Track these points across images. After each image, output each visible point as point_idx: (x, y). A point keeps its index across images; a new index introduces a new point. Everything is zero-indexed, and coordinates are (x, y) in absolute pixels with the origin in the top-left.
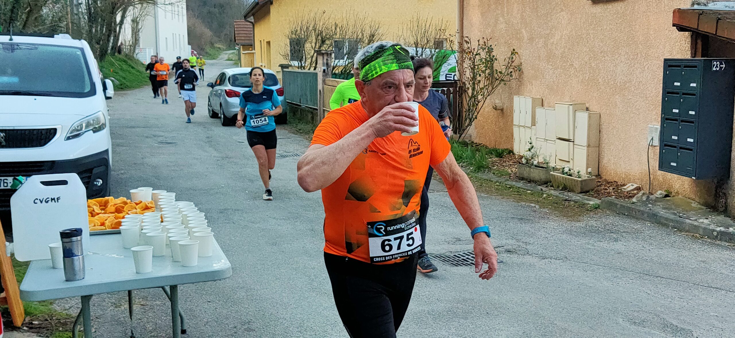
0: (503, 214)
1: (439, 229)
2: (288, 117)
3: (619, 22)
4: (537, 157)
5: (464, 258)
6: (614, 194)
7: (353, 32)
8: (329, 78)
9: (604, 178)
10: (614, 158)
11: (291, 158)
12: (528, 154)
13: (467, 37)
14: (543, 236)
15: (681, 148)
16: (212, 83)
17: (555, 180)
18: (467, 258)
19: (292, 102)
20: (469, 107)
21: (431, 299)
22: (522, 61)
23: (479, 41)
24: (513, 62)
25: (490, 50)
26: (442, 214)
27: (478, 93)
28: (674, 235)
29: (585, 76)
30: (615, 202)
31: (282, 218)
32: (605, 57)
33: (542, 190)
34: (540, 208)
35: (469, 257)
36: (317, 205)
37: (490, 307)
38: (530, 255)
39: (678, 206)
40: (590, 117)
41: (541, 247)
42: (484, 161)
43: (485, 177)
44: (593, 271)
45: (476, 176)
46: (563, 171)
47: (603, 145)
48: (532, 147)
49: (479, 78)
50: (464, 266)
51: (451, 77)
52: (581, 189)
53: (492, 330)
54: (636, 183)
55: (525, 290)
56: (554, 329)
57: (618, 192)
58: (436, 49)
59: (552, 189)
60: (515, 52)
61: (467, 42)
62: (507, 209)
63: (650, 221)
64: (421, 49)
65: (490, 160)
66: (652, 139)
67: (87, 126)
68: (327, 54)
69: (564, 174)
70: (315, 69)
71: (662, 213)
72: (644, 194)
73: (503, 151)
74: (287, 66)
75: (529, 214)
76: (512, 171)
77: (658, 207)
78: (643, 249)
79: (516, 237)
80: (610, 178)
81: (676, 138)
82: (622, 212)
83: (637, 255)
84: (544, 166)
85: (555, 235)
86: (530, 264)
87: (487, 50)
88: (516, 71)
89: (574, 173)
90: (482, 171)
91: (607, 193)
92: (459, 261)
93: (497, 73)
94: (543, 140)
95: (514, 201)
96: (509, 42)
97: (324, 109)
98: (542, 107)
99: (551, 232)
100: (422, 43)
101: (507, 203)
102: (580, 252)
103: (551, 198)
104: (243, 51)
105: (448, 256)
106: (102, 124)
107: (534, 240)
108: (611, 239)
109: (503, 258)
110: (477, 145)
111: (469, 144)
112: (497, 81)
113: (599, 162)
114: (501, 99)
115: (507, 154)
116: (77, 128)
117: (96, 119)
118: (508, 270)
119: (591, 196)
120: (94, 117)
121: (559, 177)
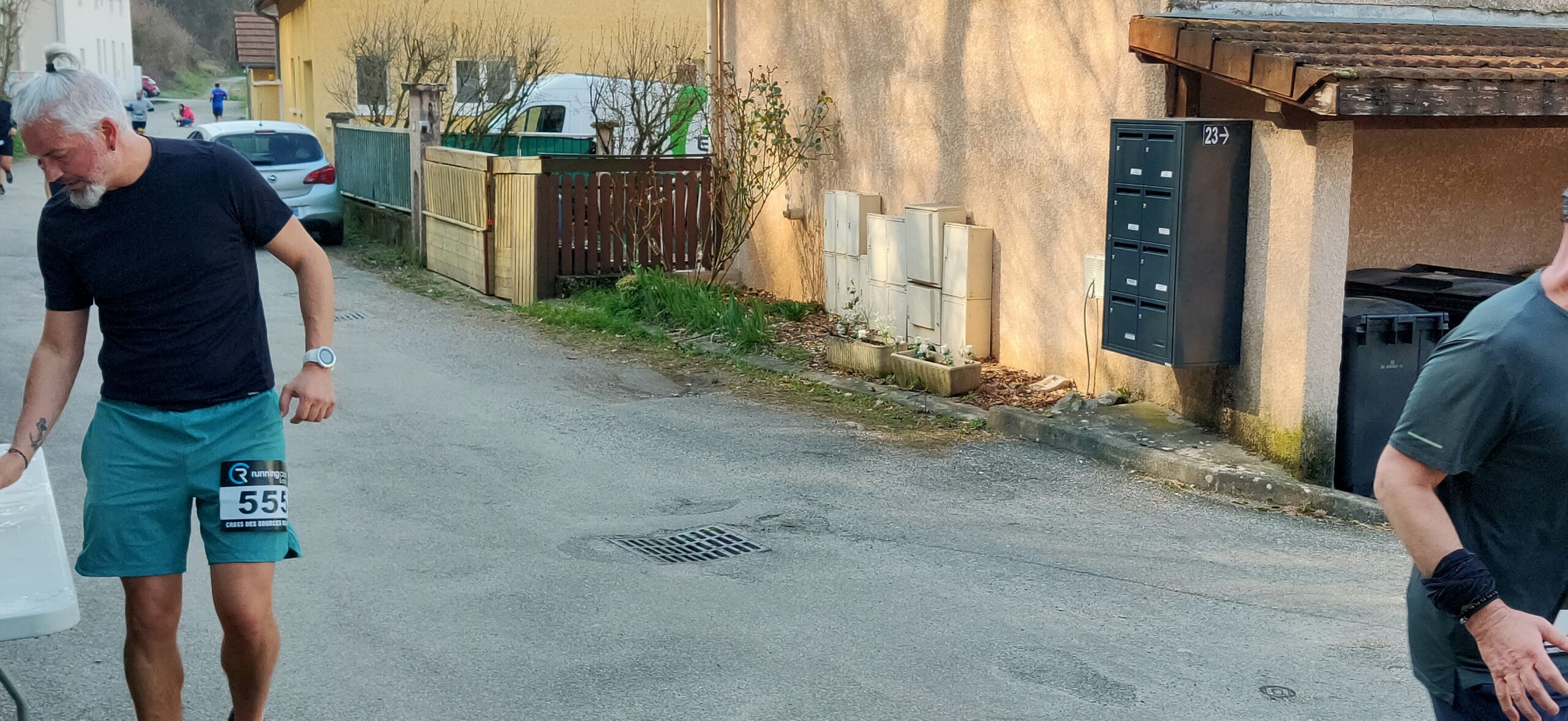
0: (788, 444)
1: (648, 480)
2: (346, 231)
4: (866, 320)
5: (692, 544)
6: (1017, 398)
7: (493, 46)
8: (436, 145)
9: (1003, 361)
11: (348, 322)
12: (850, 315)
14: (864, 490)
15: (1144, 304)
17: (901, 370)
18: (698, 544)
19: (357, 197)
20: (732, 212)
21: (603, 638)
22: (841, 117)
23: (751, 73)
24: (821, 118)
25: (776, 92)
26: (659, 447)
27: (752, 182)
28: (1128, 483)
30: (1016, 415)
33: (874, 391)
34: (866, 430)
35: (703, 542)
36: (383, 431)
37: (727, 651)
38: (831, 533)
39: (1138, 421)
40: (971, 236)
41: (855, 514)
42: (761, 329)
43: (760, 363)
44: (954, 563)
45: (742, 361)
46: (917, 351)
47: (1000, 295)
48: (857, 300)
49: (753, 151)
50: (689, 561)
51: (707, 144)
52: (952, 387)
53: (723, 703)
54: (1063, 375)
55: (809, 611)
56: (851, 695)
57: (1026, 392)
58: (676, 83)
59: (894, 389)
60: (827, 98)
62: (798, 431)
63: (1084, 455)
64: (642, 82)
65: (774, 326)
66: (1093, 283)
68: (431, 94)
69: (917, 357)
70: (406, 124)
71: (1108, 436)
72: (1074, 397)
73: (803, 306)
74: (346, 118)
75: (841, 445)
76: (817, 350)
77: (1101, 424)
78: (1063, 513)
79: (806, 493)
80: (1012, 365)
81: (1134, 283)
82: (1030, 435)
83: (1048, 528)
84: (880, 341)
85: (888, 487)
86: (829, 553)
87: (769, 92)
88: (828, 137)
89: (938, 355)
90: (754, 350)
91: (1005, 396)
92: (678, 550)
93: (789, 141)
94: (882, 284)
95: (813, 415)
96: (815, 77)
97: (424, 212)
98: (882, 213)
99: (883, 482)
100: (644, 71)
101: (798, 421)
102: (935, 524)
103: (891, 407)
104: (256, 79)
105: (657, 539)
107: (844, 501)
108: (1000, 493)
109: (774, 540)
110: (752, 294)
111: (735, 292)
112: (790, 158)
113: (992, 332)
114: (801, 197)
115: (811, 314)
118: (780, 567)
119: (972, 402)
121: (908, 363)
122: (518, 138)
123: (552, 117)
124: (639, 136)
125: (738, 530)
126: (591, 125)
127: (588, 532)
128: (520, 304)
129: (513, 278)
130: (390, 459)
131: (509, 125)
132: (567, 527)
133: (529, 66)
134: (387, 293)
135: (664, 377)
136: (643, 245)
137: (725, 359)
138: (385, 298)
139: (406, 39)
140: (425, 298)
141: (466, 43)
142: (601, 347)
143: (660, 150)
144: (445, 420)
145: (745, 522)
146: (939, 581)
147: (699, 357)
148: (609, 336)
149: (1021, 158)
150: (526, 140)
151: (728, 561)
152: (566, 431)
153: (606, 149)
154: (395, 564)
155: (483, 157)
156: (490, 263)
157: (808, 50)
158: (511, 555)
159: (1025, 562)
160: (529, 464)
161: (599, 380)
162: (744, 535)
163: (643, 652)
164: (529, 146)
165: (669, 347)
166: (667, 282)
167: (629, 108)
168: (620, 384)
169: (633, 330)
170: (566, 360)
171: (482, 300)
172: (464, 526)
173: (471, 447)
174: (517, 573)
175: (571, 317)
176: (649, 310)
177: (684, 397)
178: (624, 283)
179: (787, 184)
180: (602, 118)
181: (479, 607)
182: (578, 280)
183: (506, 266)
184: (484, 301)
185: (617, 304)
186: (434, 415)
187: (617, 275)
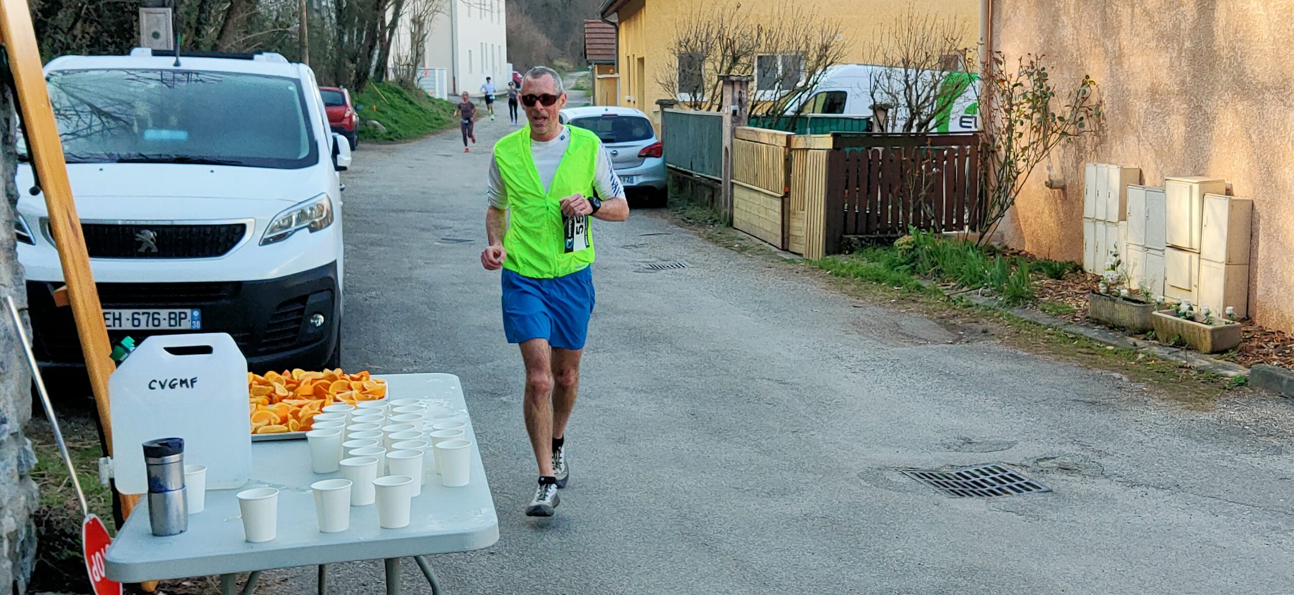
0: (1058, 391)
1: (932, 418)
2: (669, 197)
4: (1127, 280)
5: (977, 480)
6: (1276, 357)
7: (791, 42)
8: (744, 125)
9: (1258, 322)
10: (1279, 287)
11: (670, 271)
12: (1110, 276)
13: (997, 52)
14: (1134, 439)
17: (1162, 327)
18: (983, 480)
19: (677, 168)
20: (1000, 182)
21: (907, 564)
22: (1104, 99)
23: (1020, 60)
24: (1084, 99)
25: (1042, 77)
26: (940, 389)
27: (1018, 156)
29: (1224, 128)
30: (1278, 374)
31: (640, 388)
32: (1264, 94)
33: (1135, 345)
34: (1131, 381)
35: (987, 479)
36: (706, 364)
37: (1022, 586)
38: (1107, 477)
40: (1232, 206)
41: (1128, 461)
42: (1026, 286)
43: (1026, 317)
44: (1230, 514)
45: (1009, 315)
46: (1177, 310)
47: (1259, 262)
48: (1119, 262)
49: (1018, 128)
50: (976, 496)
51: (971, 122)
52: (1213, 344)
55: (1094, 552)
57: (1285, 353)
58: (943, 70)
59: (1154, 345)
60: (1090, 82)
61: (998, 62)
62: (1066, 382)
64: (915, 71)
65: (1037, 283)
67: (299, 220)
68: (741, 82)
69: (1179, 316)
70: (719, 108)
73: (1063, 266)
74: (671, 103)
75: (1109, 394)
76: (1079, 306)
79: (1080, 439)
80: (1271, 326)
82: (1291, 393)
84: (1141, 300)
85: (1157, 437)
86: (1106, 496)
87: (1036, 77)
88: (1091, 116)
89: (1198, 315)
90: (1020, 304)
91: (1264, 355)
92: (964, 485)
93: (1054, 120)
94: (1141, 248)
95: (1079, 366)
96: (1079, 62)
97: (733, 181)
98: (1141, 184)
99: (1150, 431)
100: (917, 62)
101: (1065, 371)
102: (1206, 475)
103: (1153, 362)
104: (599, 73)
105: (944, 474)
106: (327, 216)
107: (1116, 448)
108: (1268, 448)
109: (1051, 481)
110: (1014, 254)
111: (999, 252)
112: (1054, 134)
113: (1248, 294)
114: (1062, 168)
115: (1070, 273)
116: (281, 222)
117: (316, 208)
118: (1061, 507)
119: (1232, 360)
120: (313, 203)
121: (1169, 322)
122: (807, 118)
123: (836, 101)
124: (909, 116)
125: (1018, 470)
126: (870, 108)
127: (883, 463)
128: (810, 258)
129: (805, 236)
130: (713, 388)
131: (801, 109)
132: (863, 457)
133: (820, 58)
134: (702, 247)
135: (937, 325)
136: (917, 211)
137: (993, 311)
138: (700, 251)
140: (733, 252)
141: (769, 41)
142: (882, 297)
143: (927, 127)
144: (755, 357)
145: (1025, 463)
146: (1215, 531)
147: (969, 309)
148: (888, 287)
149: (1283, 135)
150: (813, 120)
151: (1012, 498)
152: (857, 371)
153: (881, 127)
154: (723, 482)
155: (782, 135)
156: (786, 224)
157: (1073, 39)
158: (819, 480)
160: (828, 398)
161: (882, 326)
162: (1025, 474)
163: (945, 581)
164: (818, 126)
165: (941, 299)
166: (939, 242)
167: (902, 93)
168: (900, 330)
169: (910, 283)
170: (853, 308)
171: (778, 254)
172: (777, 451)
173: (777, 381)
174: (827, 497)
175: (855, 271)
176: (923, 267)
177: (958, 345)
178: (901, 242)
179: (1049, 157)
180: (878, 100)
181: (796, 527)
182: (861, 239)
183: (799, 226)
184: (781, 255)
185: (894, 261)
186: (745, 352)
187: (894, 236)
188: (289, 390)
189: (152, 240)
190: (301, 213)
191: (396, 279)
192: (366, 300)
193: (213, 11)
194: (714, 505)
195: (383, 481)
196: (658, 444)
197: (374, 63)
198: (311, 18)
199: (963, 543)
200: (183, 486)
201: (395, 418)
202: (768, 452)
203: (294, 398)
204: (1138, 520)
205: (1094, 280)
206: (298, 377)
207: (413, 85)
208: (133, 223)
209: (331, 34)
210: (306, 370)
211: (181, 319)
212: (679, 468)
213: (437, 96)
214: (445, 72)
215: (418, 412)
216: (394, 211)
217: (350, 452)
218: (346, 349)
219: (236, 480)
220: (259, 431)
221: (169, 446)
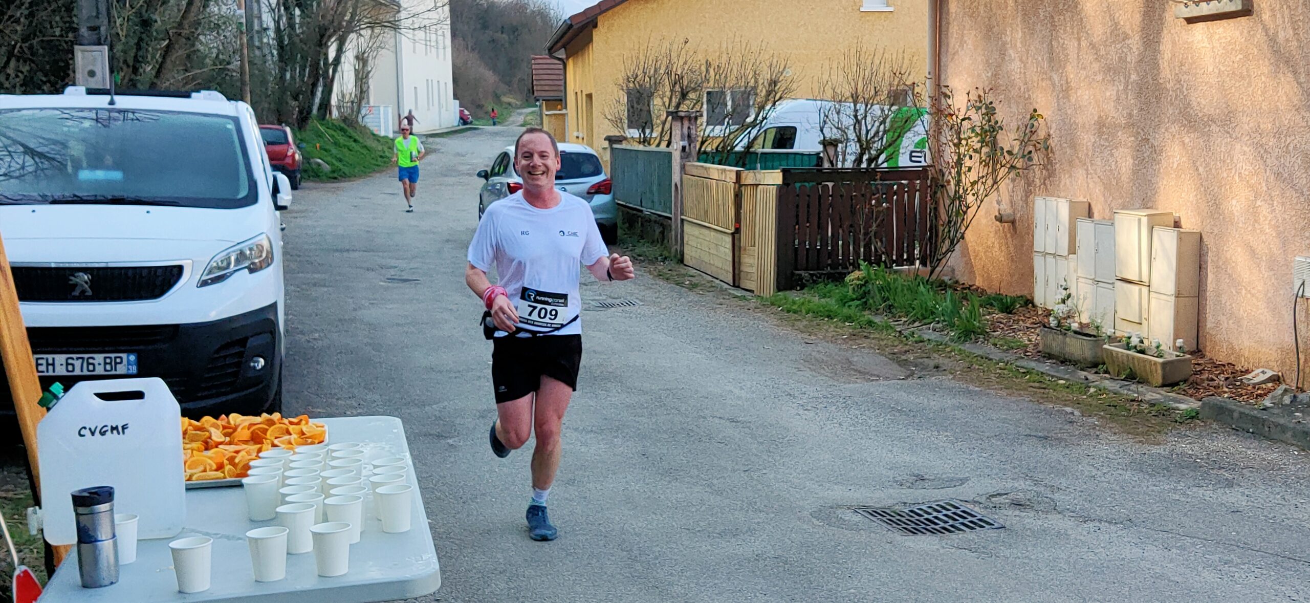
0: (1010, 426)
1: (884, 455)
2: (620, 232)
3: (1238, 59)
4: (1077, 314)
5: (930, 517)
6: (1227, 390)
7: (739, 77)
8: (693, 161)
9: (1208, 355)
10: (1228, 319)
11: (620, 309)
12: (1060, 310)
13: (945, 87)
14: (1087, 473)
16: (486, 171)
17: (1113, 360)
18: (936, 518)
19: (628, 205)
20: (950, 217)
22: (1051, 132)
23: (968, 94)
24: (1032, 133)
25: (990, 111)
26: (892, 425)
27: (967, 190)
29: (1171, 161)
30: (1229, 406)
32: (1210, 126)
33: (1087, 379)
34: (1083, 416)
35: (940, 516)
36: (656, 403)
38: (1059, 513)
40: (1180, 239)
41: (1080, 496)
42: (977, 320)
43: (978, 351)
44: (1182, 548)
45: (960, 349)
46: (1128, 344)
47: (1208, 294)
48: (1069, 296)
49: (967, 162)
50: (929, 533)
51: (920, 157)
52: (1164, 378)
54: (1272, 369)
57: (1235, 385)
58: (892, 105)
59: (1107, 379)
60: (1038, 115)
61: (947, 96)
62: (1018, 417)
63: (1298, 446)
64: (864, 106)
65: (988, 317)
66: (1303, 284)
67: (238, 261)
68: (690, 119)
69: (1129, 349)
70: (668, 144)
72: (1286, 391)
73: (1014, 300)
74: (620, 139)
75: (1061, 429)
76: (1030, 341)
78: (1284, 503)
79: (1032, 474)
80: (1220, 358)
82: (1244, 426)
83: (1270, 516)
84: (1092, 333)
85: (1109, 471)
86: (1059, 532)
87: (984, 111)
88: (1039, 150)
89: (1149, 348)
90: (971, 339)
91: (1215, 387)
92: (917, 522)
93: (1002, 154)
94: (1091, 282)
95: (1031, 401)
96: (1027, 96)
97: (683, 217)
98: (1090, 217)
99: (1103, 466)
100: (867, 96)
101: (1017, 406)
102: (1158, 509)
103: (1105, 395)
104: (547, 110)
105: (898, 511)
106: (267, 257)
107: (1068, 483)
108: (1219, 481)
109: (1005, 518)
110: (965, 289)
111: (950, 287)
112: (1003, 168)
113: (1198, 327)
114: (1011, 202)
115: (1020, 307)
116: (220, 263)
117: (255, 248)
118: (1015, 543)
119: (1183, 393)
120: (252, 244)
121: (1120, 355)
122: (757, 154)
123: (785, 136)
124: (859, 151)
125: (970, 506)
126: (819, 143)
127: (835, 502)
128: (762, 294)
129: (756, 272)
130: (664, 428)
131: (750, 144)
132: (815, 496)
133: (769, 93)
134: (652, 284)
135: (891, 362)
136: (867, 246)
137: (944, 347)
138: (651, 288)
139: (669, 74)
140: (684, 289)
141: (717, 77)
142: (834, 333)
143: (877, 162)
144: (706, 395)
145: (977, 499)
147: (921, 344)
148: (840, 324)
149: (1230, 167)
150: (763, 155)
151: (965, 535)
152: (809, 408)
153: (831, 162)
154: (674, 524)
155: (732, 171)
156: (736, 260)
157: (1020, 72)
158: (771, 520)
159: (1252, 550)
160: (780, 436)
161: (834, 362)
162: (977, 510)
164: (767, 161)
165: (893, 334)
166: (890, 278)
167: (852, 128)
168: (852, 367)
169: (862, 319)
170: (804, 345)
171: (729, 291)
172: (729, 491)
173: (728, 419)
174: (779, 537)
175: (806, 306)
176: (875, 302)
177: (910, 380)
178: (852, 278)
179: (998, 191)
180: (828, 136)
181: (748, 567)
182: (812, 275)
183: (749, 263)
184: (732, 292)
185: (846, 296)
186: (697, 391)
187: (845, 271)
188: (226, 435)
189: (86, 283)
190: (242, 253)
191: (340, 320)
192: (309, 342)
193: (150, 49)
194: (665, 547)
195: (320, 528)
196: (608, 485)
197: (317, 101)
198: (252, 55)
199: (916, 581)
200: (114, 536)
201: (333, 463)
202: (719, 492)
203: (230, 443)
204: (1092, 556)
205: (1045, 313)
206: (235, 421)
207: (357, 121)
208: (67, 265)
209: (273, 72)
210: (243, 415)
211: (116, 363)
212: (629, 510)
213: (383, 134)
214: (390, 110)
215: (358, 457)
216: (337, 250)
217: (287, 499)
218: (288, 392)
219: (169, 529)
220: (194, 478)
221: (99, 495)
